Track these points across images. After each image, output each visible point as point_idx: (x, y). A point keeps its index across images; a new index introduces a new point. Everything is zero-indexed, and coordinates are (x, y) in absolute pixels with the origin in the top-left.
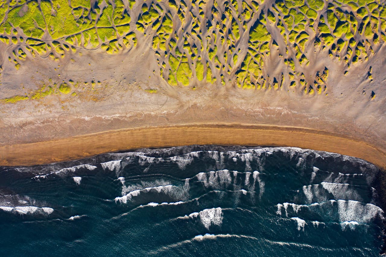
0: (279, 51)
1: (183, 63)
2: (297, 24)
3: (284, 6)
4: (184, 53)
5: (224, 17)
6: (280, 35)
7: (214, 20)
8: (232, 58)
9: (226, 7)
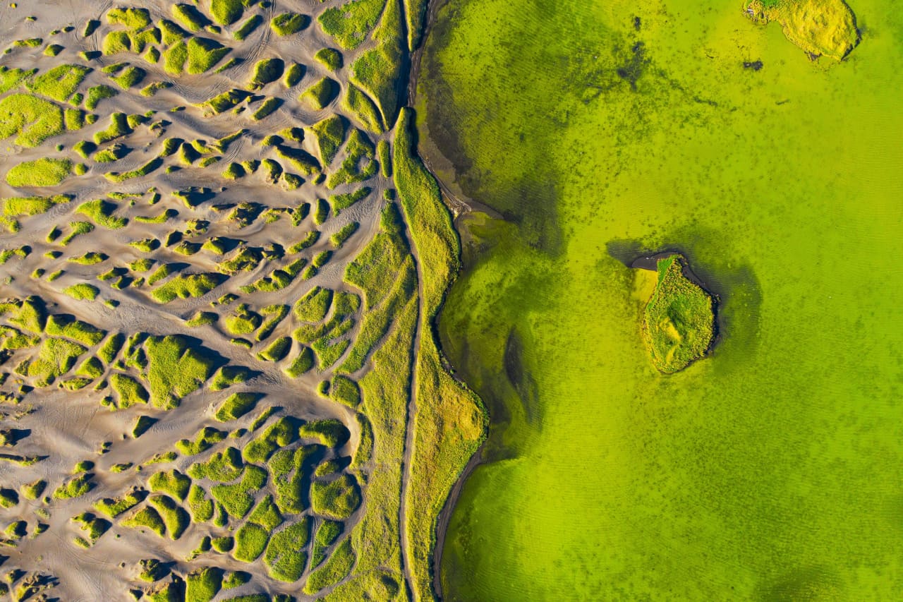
0: (120, 441)
1: (62, 113)
2: (212, 493)
3: (277, 447)
4: (96, 118)
5: (226, 244)
6: (173, 439)
7: (212, 212)
8: (83, 281)
9: (262, 249)
